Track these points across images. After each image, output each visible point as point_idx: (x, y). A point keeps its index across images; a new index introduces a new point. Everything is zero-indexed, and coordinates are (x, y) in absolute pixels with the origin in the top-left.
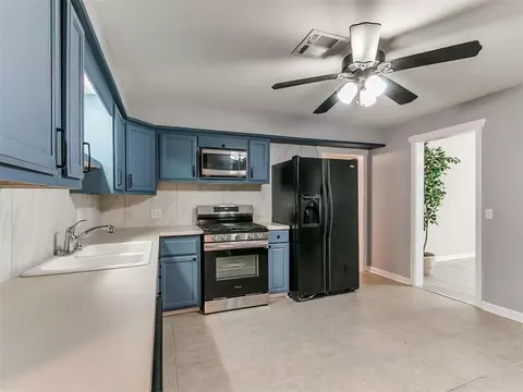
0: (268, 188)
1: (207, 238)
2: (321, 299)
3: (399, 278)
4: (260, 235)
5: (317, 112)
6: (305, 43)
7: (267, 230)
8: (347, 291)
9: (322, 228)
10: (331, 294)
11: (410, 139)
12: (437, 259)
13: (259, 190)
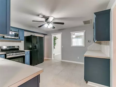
0: (23, 42)
1: (7, 55)
2: (37, 65)
3: (50, 59)
4: (23, 53)
5: (38, 27)
6: (39, 14)
7: (25, 52)
8: (42, 63)
9: (37, 50)
10: (38, 64)
11: (52, 34)
12: (55, 55)
13: (21, 42)
